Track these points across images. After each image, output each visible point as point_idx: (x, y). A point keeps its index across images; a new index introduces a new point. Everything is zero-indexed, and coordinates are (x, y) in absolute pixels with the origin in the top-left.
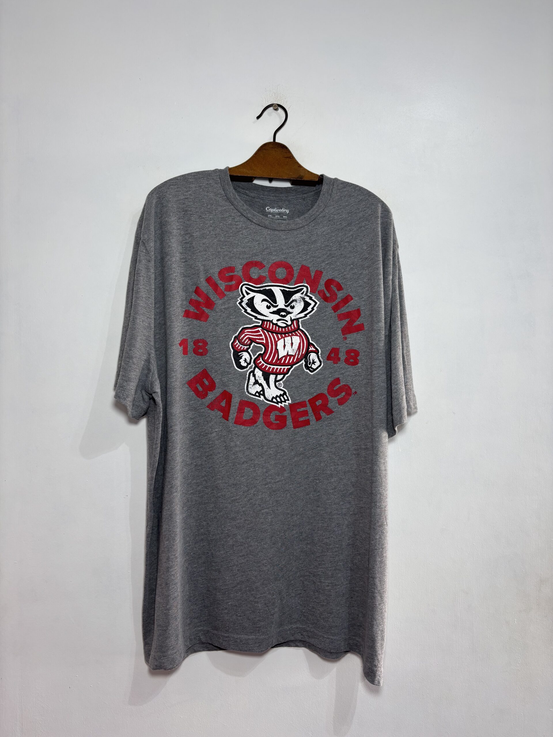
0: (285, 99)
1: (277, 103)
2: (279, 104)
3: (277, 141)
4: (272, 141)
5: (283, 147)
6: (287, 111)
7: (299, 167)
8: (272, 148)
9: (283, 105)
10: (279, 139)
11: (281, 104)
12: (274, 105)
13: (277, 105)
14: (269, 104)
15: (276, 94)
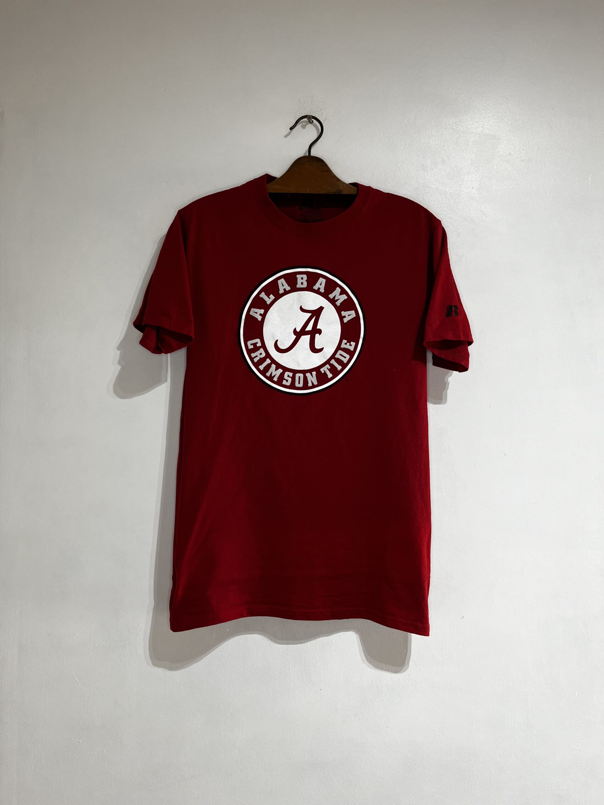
0: (320, 110)
1: (312, 115)
2: (314, 116)
3: (312, 155)
4: (307, 155)
5: (319, 162)
6: (322, 123)
7: (337, 180)
8: (307, 162)
9: (318, 118)
10: (315, 152)
11: (316, 116)
12: (307, 117)
13: (312, 117)
14: (303, 116)
15: (311, 106)
